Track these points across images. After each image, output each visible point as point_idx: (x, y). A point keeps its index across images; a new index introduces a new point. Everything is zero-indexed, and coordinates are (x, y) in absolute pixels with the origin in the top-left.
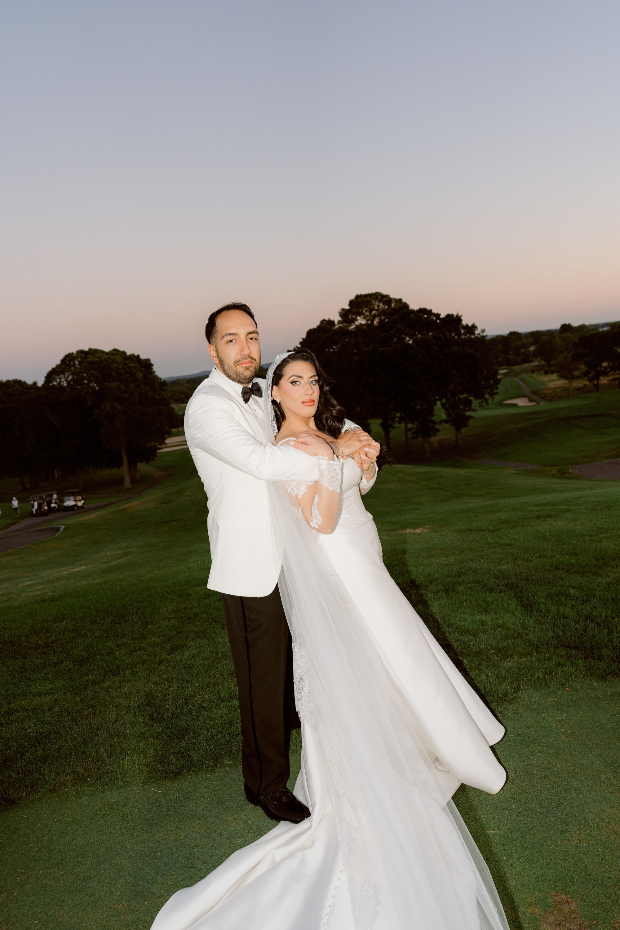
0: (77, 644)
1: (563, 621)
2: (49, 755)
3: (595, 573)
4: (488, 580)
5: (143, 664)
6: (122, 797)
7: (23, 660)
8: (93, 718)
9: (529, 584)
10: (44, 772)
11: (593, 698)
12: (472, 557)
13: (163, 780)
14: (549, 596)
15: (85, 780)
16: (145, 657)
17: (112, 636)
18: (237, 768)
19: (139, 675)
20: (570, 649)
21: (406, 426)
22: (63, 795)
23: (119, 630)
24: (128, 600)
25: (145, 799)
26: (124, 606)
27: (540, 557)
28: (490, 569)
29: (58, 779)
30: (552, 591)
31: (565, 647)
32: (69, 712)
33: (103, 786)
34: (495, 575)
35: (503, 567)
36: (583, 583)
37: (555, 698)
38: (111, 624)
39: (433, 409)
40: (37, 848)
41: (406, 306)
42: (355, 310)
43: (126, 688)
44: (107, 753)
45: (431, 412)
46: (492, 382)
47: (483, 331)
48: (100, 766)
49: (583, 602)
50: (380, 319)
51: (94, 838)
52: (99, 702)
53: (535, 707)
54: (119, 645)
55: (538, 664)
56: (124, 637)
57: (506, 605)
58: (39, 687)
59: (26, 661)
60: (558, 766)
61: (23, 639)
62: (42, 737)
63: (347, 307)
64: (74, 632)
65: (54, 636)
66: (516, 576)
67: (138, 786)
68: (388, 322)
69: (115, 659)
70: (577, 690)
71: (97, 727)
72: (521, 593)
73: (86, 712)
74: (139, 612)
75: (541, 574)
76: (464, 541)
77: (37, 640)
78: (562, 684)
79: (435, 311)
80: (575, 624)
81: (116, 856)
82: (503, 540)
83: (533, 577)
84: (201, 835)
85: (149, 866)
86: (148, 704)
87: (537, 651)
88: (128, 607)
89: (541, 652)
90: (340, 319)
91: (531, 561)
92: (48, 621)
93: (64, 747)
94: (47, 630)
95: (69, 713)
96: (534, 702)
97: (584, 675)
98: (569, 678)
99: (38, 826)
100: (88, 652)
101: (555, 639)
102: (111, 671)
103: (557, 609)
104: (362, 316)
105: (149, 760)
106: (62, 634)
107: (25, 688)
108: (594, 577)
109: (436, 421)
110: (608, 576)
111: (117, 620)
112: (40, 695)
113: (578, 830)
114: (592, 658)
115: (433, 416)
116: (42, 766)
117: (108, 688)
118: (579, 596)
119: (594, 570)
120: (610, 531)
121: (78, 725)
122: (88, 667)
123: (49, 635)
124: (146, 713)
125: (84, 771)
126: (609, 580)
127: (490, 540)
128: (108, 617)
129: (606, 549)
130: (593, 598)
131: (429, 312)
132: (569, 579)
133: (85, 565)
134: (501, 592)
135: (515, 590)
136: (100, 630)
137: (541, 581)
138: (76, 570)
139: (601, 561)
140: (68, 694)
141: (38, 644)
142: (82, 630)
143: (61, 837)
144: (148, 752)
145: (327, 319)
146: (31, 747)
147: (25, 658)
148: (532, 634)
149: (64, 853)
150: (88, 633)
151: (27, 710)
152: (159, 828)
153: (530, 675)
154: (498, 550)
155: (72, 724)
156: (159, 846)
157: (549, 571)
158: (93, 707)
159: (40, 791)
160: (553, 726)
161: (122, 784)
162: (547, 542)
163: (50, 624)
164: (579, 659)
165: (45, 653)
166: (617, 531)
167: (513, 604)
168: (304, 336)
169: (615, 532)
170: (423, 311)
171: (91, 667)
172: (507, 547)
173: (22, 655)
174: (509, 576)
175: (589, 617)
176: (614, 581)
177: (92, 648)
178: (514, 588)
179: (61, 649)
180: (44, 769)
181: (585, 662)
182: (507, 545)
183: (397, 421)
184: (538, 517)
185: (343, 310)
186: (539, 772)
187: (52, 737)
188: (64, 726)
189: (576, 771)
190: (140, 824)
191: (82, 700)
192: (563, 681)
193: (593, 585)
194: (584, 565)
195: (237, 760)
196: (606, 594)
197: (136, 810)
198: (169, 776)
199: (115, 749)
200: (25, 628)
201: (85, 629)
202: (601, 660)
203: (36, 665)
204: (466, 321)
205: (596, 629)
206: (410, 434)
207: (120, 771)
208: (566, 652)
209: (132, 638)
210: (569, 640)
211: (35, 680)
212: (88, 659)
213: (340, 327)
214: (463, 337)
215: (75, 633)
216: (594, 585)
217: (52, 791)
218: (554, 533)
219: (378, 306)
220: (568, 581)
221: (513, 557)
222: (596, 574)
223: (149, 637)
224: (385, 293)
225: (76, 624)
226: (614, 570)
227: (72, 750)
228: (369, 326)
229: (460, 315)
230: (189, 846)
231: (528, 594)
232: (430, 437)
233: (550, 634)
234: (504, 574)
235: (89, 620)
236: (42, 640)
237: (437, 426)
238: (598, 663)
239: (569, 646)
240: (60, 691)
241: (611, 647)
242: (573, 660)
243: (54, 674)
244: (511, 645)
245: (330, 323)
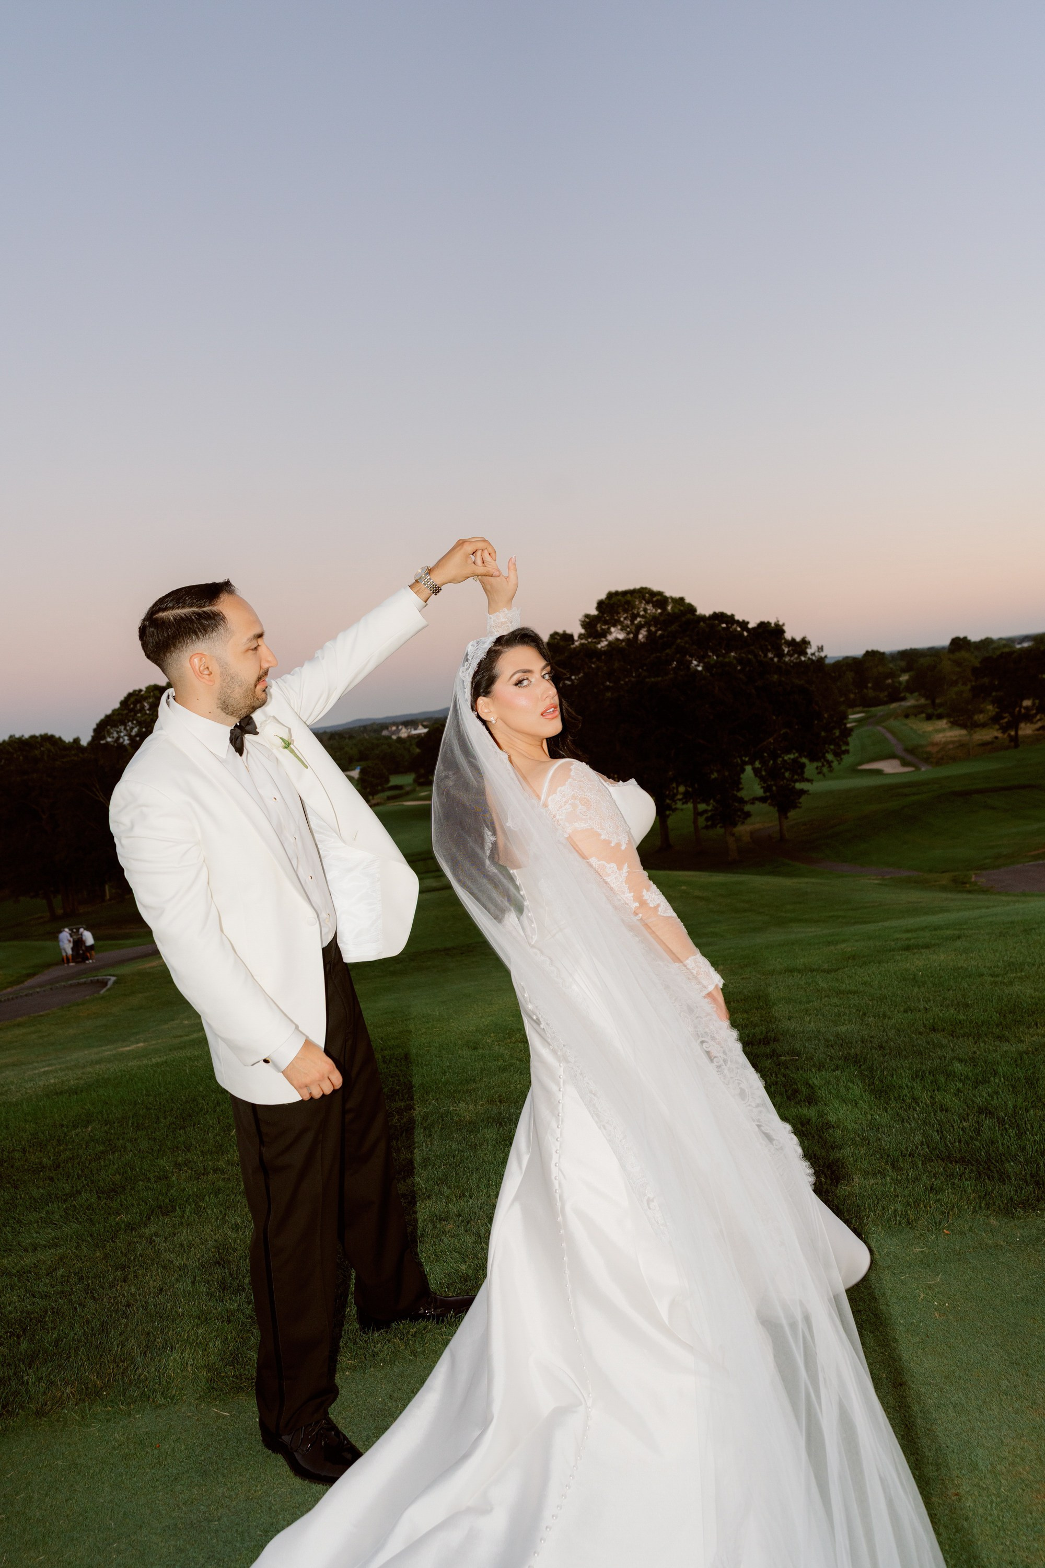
0: (107, 1162)
1: (941, 1116)
2: (39, 1351)
3: (998, 1037)
4: (815, 1049)
5: (215, 1196)
6: (160, 1424)
7: (12, 1190)
8: (121, 1286)
9: (884, 1056)
10: (27, 1379)
11: (990, 1248)
12: (790, 1012)
13: (234, 1393)
14: (918, 1075)
15: (98, 1394)
16: (221, 1183)
17: (169, 1149)
18: (364, 1372)
19: (208, 1214)
20: (951, 1163)
21: (695, 808)
22: (58, 1421)
23: (181, 1139)
24: (201, 1089)
25: (200, 1427)
26: (194, 1100)
27: (905, 1011)
28: (818, 1032)
29: (52, 1392)
30: (924, 1067)
31: (943, 1160)
32: (82, 1276)
33: (129, 1404)
34: (827, 1040)
35: (842, 1029)
36: (978, 1053)
37: (923, 1248)
38: (169, 1128)
39: (740, 778)
40: (4, 1514)
41: (691, 609)
42: (607, 617)
43: (184, 1235)
44: (139, 1346)
45: (737, 784)
46: (837, 733)
47: (821, 649)
48: (126, 1369)
49: (977, 1084)
50: (649, 631)
51: (105, 1496)
52: (134, 1259)
53: (889, 1263)
54: (179, 1164)
55: (895, 1189)
56: (189, 1150)
57: (842, 1090)
58: (35, 1235)
59: (18, 1192)
60: (926, 1365)
61: (17, 1155)
62: (31, 1320)
63: (594, 612)
64: (104, 1143)
65: (70, 1149)
66: (863, 1042)
67: (190, 1404)
68: (661, 636)
69: (170, 1187)
70: (962, 1233)
71: (127, 1301)
72: (871, 1069)
73: (111, 1278)
74: (218, 1109)
75: (907, 1040)
76: (778, 987)
77: (41, 1158)
78: (936, 1223)
79: (739, 617)
80: (961, 1122)
81: (141, 1527)
82: (844, 986)
83: (892, 1043)
84: (292, 1489)
85: (196, 1546)
86: (219, 1263)
87: (893, 1167)
88: (200, 1101)
89: (901, 1169)
90: (583, 631)
91: (889, 1018)
92: (62, 1126)
93: (67, 1335)
94: (59, 1141)
95: (81, 1278)
96: (888, 1254)
97: (974, 1207)
98: (948, 1213)
99: (9, 1476)
100: (125, 1175)
101: (925, 1147)
102: (160, 1207)
103: (931, 1097)
104: (619, 627)
105: (213, 1358)
106: (84, 1147)
107: (10, 1237)
108: (997, 1043)
109: (746, 799)
110: (1022, 1041)
111: (180, 1122)
112: (35, 1249)
113: (957, 1477)
114: (989, 1178)
115: (739, 790)
116: (26, 1369)
117: (152, 1236)
118: (970, 1074)
119: (997, 1031)
120: (1027, 967)
121: (94, 1298)
122: (121, 1201)
123: (61, 1148)
124: (214, 1277)
125: (97, 1378)
126: (1022, 1047)
127: (823, 985)
128: (165, 1118)
129: (1018, 996)
130: (994, 1077)
131: (730, 619)
132: (954, 1046)
133: (145, 1041)
134: (837, 1068)
135: (860, 1067)
136: (149, 1139)
137: (905, 1050)
138: (128, 1048)
139: (1010, 1016)
140: (83, 1247)
141: (40, 1163)
142: (118, 1139)
143: (47, 1495)
144: (211, 1344)
145: (560, 631)
146: (10, 1337)
147: (16, 1187)
148: (886, 1139)
149: (50, 1524)
150: (128, 1145)
151: (9, 1274)
152: (220, 1479)
153: (880, 1208)
154: (835, 1000)
155: (85, 1298)
156: (217, 1509)
157: (920, 1033)
158: (123, 1268)
159: (17, 1414)
160: (919, 1296)
161: (161, 1401)
162: (919, 987)
163: (66, 1130)
164: (966, 1180)
165: (51, 1179)
166: (1039, 968)
167: (857, 1090)
169: (1034, 969)
170: (719, 617)
171: (127, 1201)
172: (850, 996)
173: (12, 1182)
174: (851, 1043)
175: (986, 1109)
176: (1030, 1049)
177: (132, 1169)
178: (860, 1062)
179: (80, 1172)
180: (27, 1375)
181: (976, 1186)
182: (850, 992)
183: (680, 800)
184: (907, 948)
185: (587, 616)
186: (892, 1375)
187: (47, 1319)
188: (70, 1301)
189: (957, 1374)
190: (187, 1471)
191: (106, 1256)
192: (938, 1217)
193: (994, 1056)
194: (980, 1023)
195: (365, 1358)
196: (1015, 1071)
197: (183, 1447)
198: (245, 1386)
199: (155, 1340)
200: (22, 1137)
201: (123, 1139)
202: (1004, 1180)
203: (34, 1199)
204: (791, 633)
205: (997, 1128)
206: (702, 821)
207: (160, 1378)
208: (944, 1168)
209: (202, 1152)
210: (949, 1147)
211: (30, 1223)
212: (124, 1188)
213: (582, 645)
214: (787, 659)
215: (106, 1145)
216: (996, 1056)
217: (40, 1414)
218: (931, 973)
219: (645, 610)
220: (953, 1050)
221: (860, 1011)
222: (1000, 1038)
223: (231, 1150)
224: (655, 588)
225: (109, 1129)
226: (1031, 1030)
227: (79, 1341)
228: (631, 643)
229: (781, 623)
230: (270, 1509)
231: (882, 1071)
232: (735, 825)
233: (918, 1138)
234: (842, 1040)
235: (133, 1124)
236: (50, 1157)
237: (747, 808)
238: (999, 1185)
239: (949, 1157)
240: (70, 1241)
241: (1022, 1160)
242: (956, 1181)
243: (63, 1213)
244: (848, 1156)
245: (567, 638)
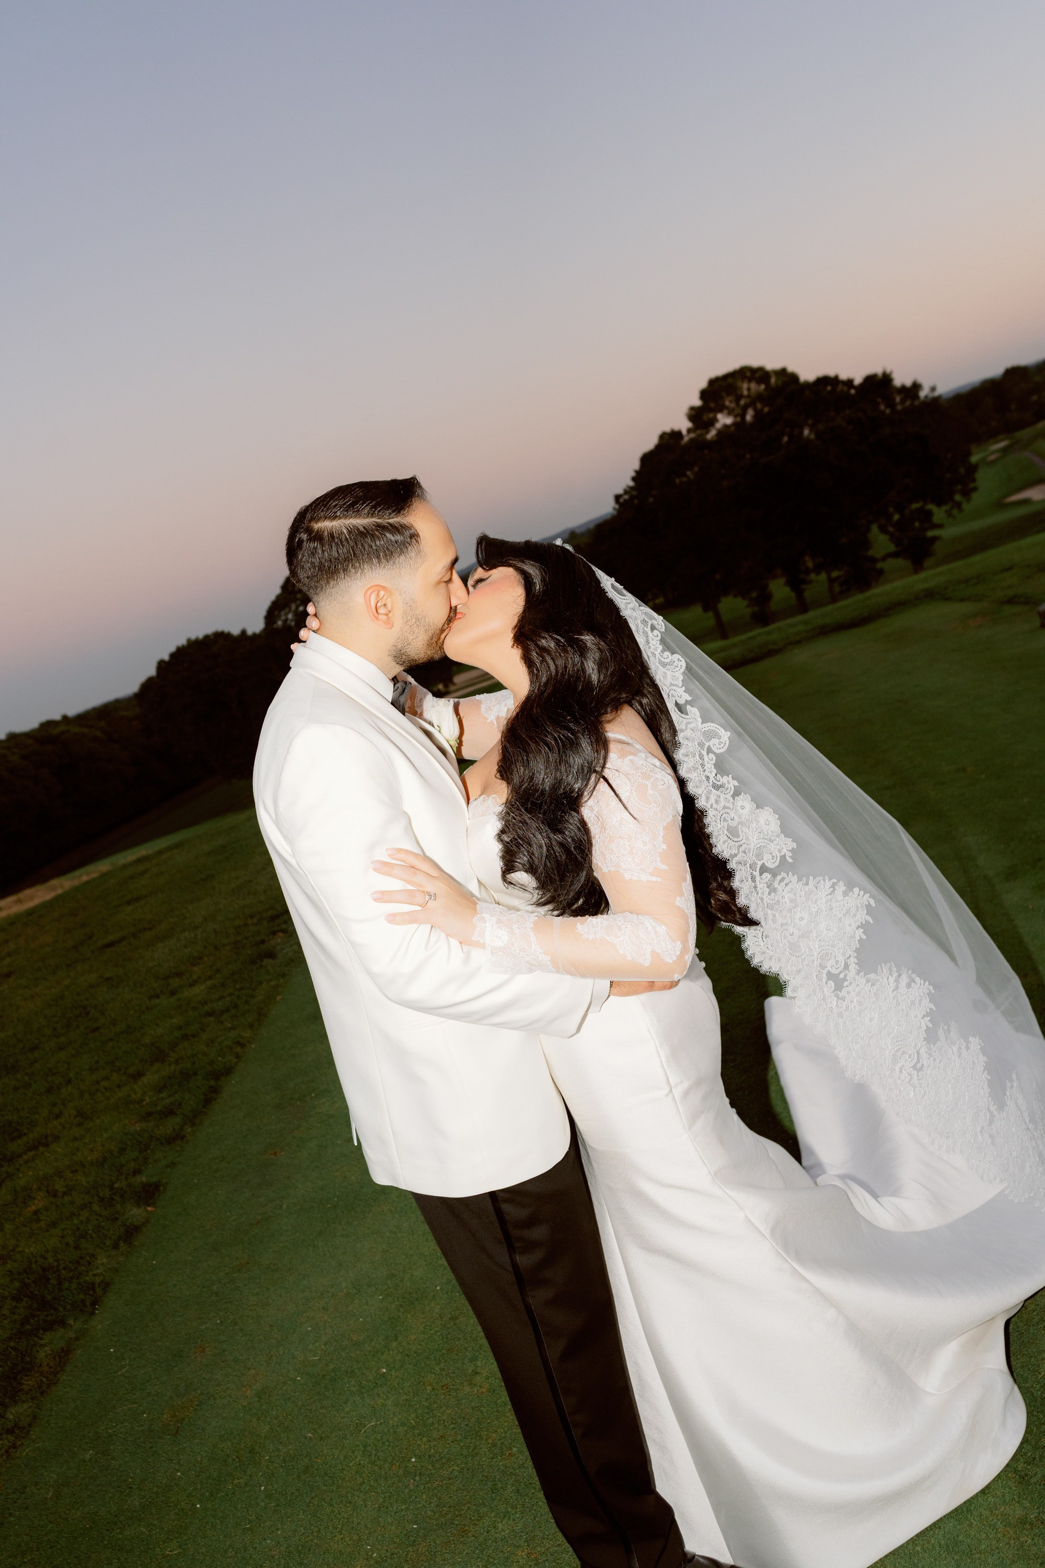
21: (829, 576)
39: (867, 538)
41: (794, 378)
42: (712, 405)
45: (866, 544)
46: (962, 470)
47: (933, 389)
50: (755, 410)
63: (697, 402)
68: (768, 413)
79: (843, 376)
90: (689, 425)
104: (726, 412)
109: (877, 557)
115: (869, 549)
145: (668, 430)
168: (636, 465)
170: (824, 381)
183: (813, 572)
185: (692, 409)
204: (901, 379)
213: (691, 440)
214: (899, 407)
219: (749, 389)
224: (755, 363)
228: (740, 425)
229: (888, 371)
237: (879, 565)
245: (675, 435)
